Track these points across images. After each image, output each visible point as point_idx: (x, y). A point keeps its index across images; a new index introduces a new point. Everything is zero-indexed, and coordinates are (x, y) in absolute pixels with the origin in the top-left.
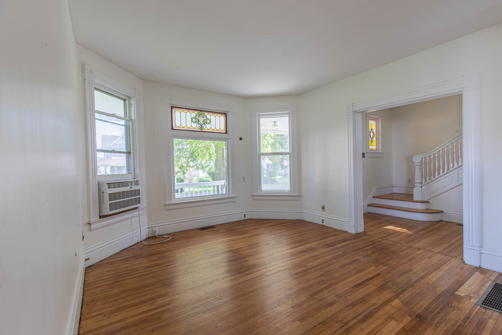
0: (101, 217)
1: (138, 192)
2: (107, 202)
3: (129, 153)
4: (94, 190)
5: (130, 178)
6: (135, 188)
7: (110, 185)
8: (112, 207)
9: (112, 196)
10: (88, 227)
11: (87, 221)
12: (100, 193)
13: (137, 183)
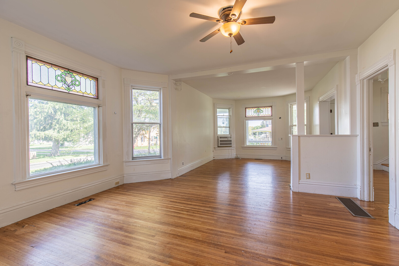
0: (218, 147)
1: (231, 141)
2: (220, 143)
3: (229, 127)
4: (216, 138)
5: (229, 136)
6: (229, 139)
7: (220, 137)
8: (221, 144)
9: (221, 141)
10: (214, 149)
11: (214, 147)
12: (218, 140)
13: (231, 138)
